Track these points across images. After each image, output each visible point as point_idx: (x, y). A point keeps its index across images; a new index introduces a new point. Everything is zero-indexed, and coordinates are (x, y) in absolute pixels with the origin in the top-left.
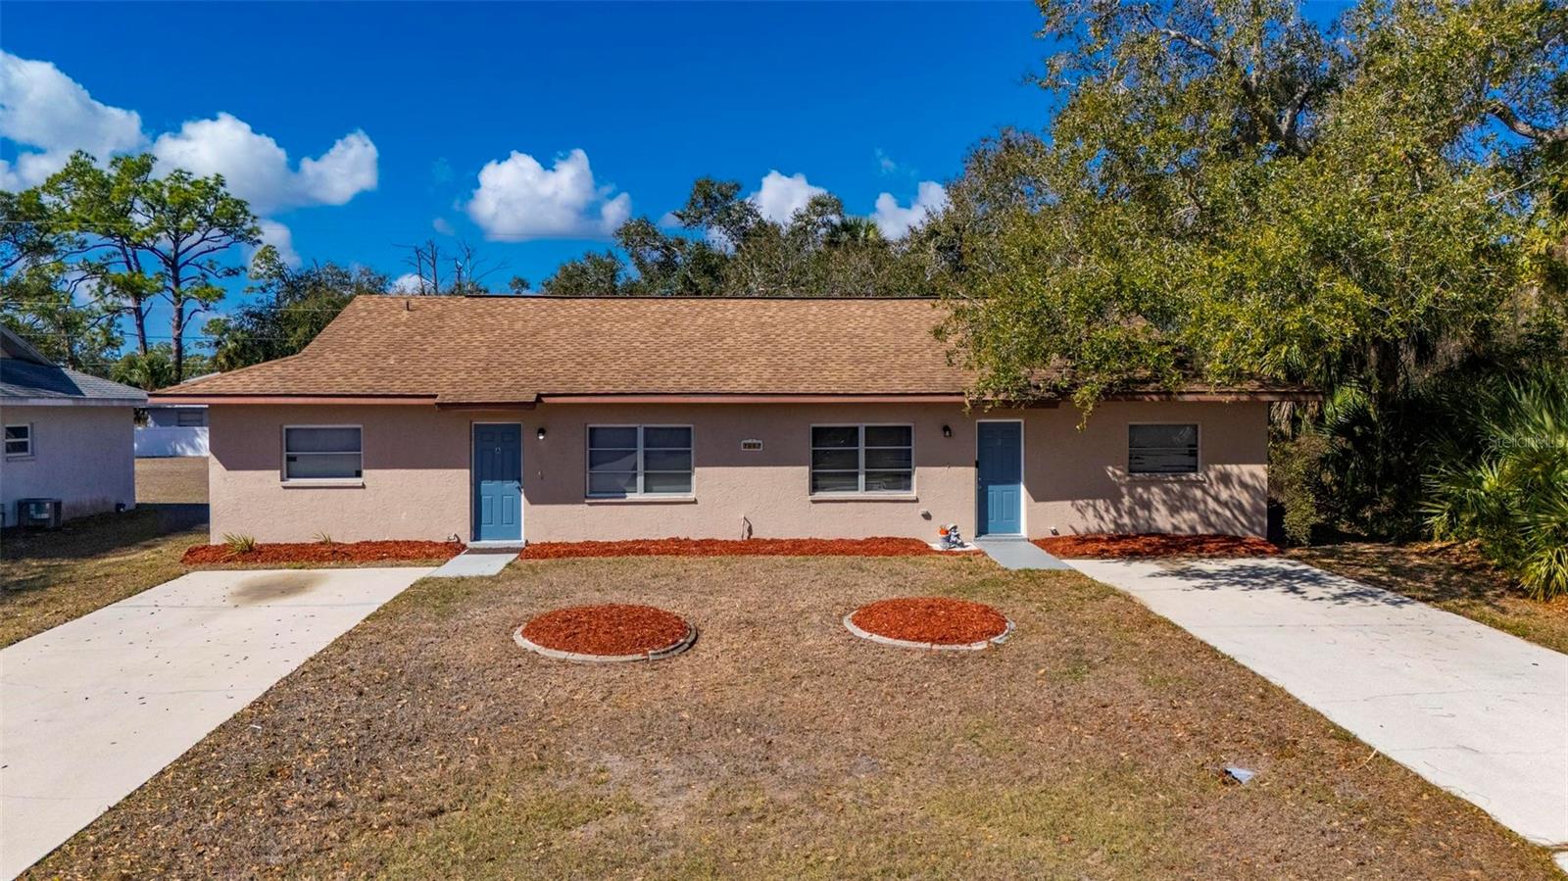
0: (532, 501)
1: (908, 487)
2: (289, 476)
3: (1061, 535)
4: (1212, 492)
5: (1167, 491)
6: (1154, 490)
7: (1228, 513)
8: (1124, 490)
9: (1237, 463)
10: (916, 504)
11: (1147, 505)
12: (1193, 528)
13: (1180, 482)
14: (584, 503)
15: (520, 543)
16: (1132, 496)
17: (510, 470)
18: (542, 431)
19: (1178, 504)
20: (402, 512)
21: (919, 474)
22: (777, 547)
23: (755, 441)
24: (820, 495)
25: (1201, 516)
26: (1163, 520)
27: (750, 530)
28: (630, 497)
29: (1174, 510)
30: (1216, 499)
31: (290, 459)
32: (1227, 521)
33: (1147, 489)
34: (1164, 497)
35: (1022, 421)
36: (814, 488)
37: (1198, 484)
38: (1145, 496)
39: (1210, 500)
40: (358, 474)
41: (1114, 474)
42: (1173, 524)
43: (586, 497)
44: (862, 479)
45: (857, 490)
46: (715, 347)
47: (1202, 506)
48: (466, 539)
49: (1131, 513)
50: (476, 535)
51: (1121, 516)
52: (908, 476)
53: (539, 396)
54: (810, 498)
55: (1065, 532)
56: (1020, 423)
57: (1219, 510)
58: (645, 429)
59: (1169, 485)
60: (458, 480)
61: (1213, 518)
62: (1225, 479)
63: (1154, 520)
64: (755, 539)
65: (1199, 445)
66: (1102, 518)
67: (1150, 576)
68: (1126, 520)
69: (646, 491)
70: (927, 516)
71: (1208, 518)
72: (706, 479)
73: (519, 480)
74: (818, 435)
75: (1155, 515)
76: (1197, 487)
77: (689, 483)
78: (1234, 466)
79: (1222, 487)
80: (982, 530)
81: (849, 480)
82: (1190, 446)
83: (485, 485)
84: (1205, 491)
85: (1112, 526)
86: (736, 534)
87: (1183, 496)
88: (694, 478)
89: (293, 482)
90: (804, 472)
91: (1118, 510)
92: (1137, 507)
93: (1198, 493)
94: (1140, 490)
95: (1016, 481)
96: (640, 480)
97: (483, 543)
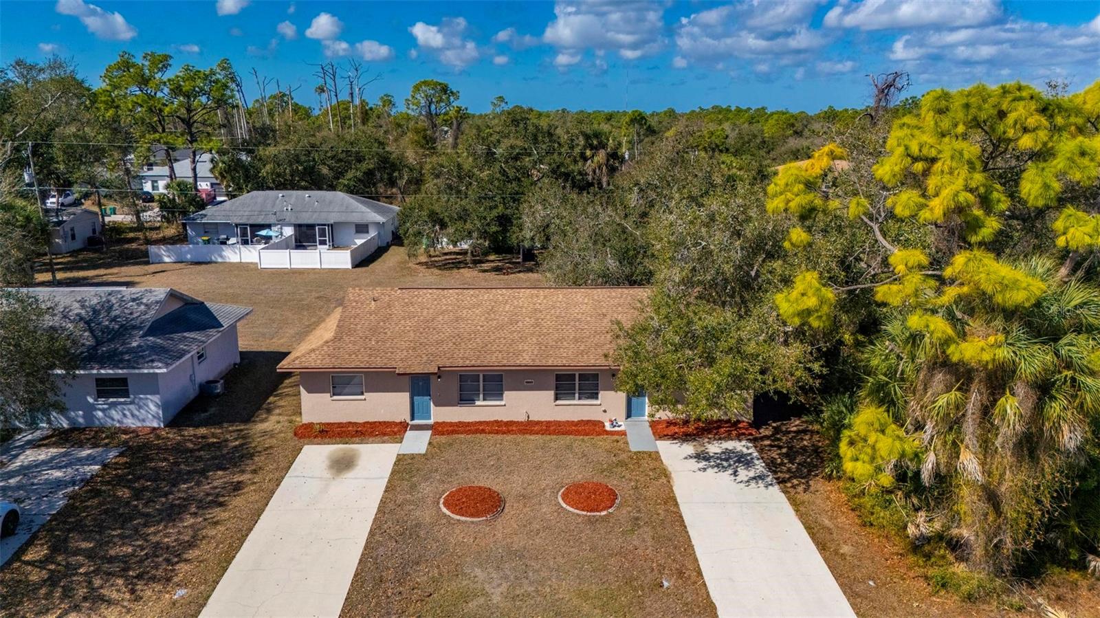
0: (436, 405)
1: (597, 398)
2: (334, 395)
3: (662, 419)
10: (600, 406)
14: (457, 406)
15: (431, 422)
17: (426, 392)
18: (439, 377)
20: (381, 410)
21: (601, 394)
22: (540, 424)
23: (530, 381)
24: (559, 402)
27: (528, 417)
28: (478, 403)
31: (334, 388)
36: (557, 399)
40: (362, 394)
43: (459, 404)
44: (577, 395)
45: (575, 400)
46: (513, 329)
48: (408, 421)
50: (413, 418)
52: (597, 394)
53: (439, 368)
54: (554, 403)
58: (483, 375)
60: (405, 397)
64: (530, 421)
67: (686, 458)
69: (484, 400)
70: (605, 411)
72: (510, 396)
73: (430, 396)
74: (559, 378)
77: (502, 397)
80: (629, 415)
81: (572, 396)
83: (415, 398)
86: (522, 418)
88: (504, 395)
89: (335, 397)
90: (551, 393)
95: (645, 396)
96: (481, 396)
97: (416, 422)
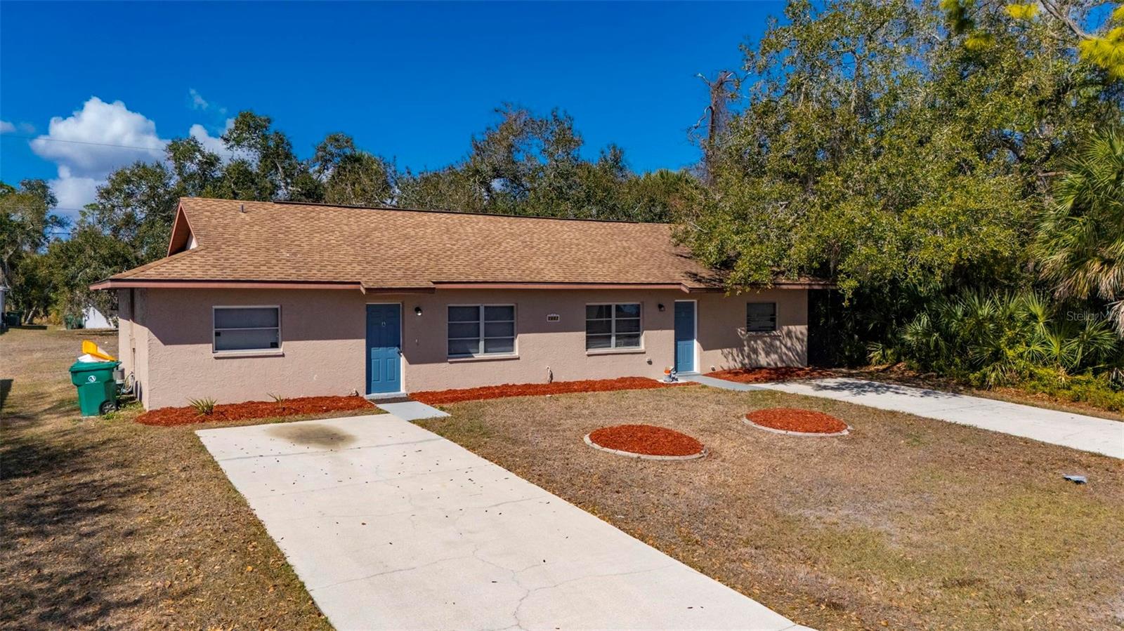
0: (411, 361)
2: (219, 347)
3: (716, 371)
4: (784, 342)
5: (764, 343)
6: (759, 342)
7: (791, 354)
8: (745, 343)
9: (795, 325)
10: (644, 355)
11: (755, 351)
12: (776, 364)
13: (770, 336)
14: (446, 361)
15: (400, 394)
16: (749, 346)
17: (392, 339)
18: (418, 310)
19: (769, 350)
20: (314, 375)
21: (644, 335)
22: (567, 388)
23: (555, 315)
24: (591, 351)
25: (779, 356)
26: (763, 360)
27: (551, 376)
28: (477, 357)
29: (767, 354)
30: (785, 346)
31: (218, 334)
32: (790, 359)
33: (756, 342)
34: (763, 346)
35: (695, 301)
36: (588, 347)
37: (777, 338)
38: (755, 346)
39: (783, 347)
40: (277, 344)
41: (741, 333)
42: (768, 363)
43: (448, 358)
45: (610, 347)
47: (779, 351)
48: (362, 394)
49: (749, 357)
50: (368, 391)
51: (744, 358)
52: (638, 336)
54: (587, 353)
55: (718, 369)
56: (693, 302)
57: (787, 352)
58: (485, 307)
59: (765, 339)
60: (357, 347)
61: (784, 357)
62: (789, 334)
63: (759, 361)
64: (555, 383)
65: (777, 314)
66: (736, 361)
68: (746, 361)
69: (486, 351)
70: (650, 363)
71: (782, 358)
72: (524, 343)
73: (399, 346)
74: (590, 310)
75: (760, 358)
76: (777, 339)
77: (512, 345)
78: (793, 327)
79: (788, 340)
81: (606, 340)
82: (771, 315)
83: (374, 351)
84: (781, 342)
85: (740, 365)
86: (543, 379)
87: (772, 345)
88: (517, 342)
89: (221, 353)
90: (582, 335)
91: (743, 355)
92: (751, 353)
93: (778, 343)
94: (752, 342)
95: (692, 338)
96: (482, 344)
97: (374, 395)
